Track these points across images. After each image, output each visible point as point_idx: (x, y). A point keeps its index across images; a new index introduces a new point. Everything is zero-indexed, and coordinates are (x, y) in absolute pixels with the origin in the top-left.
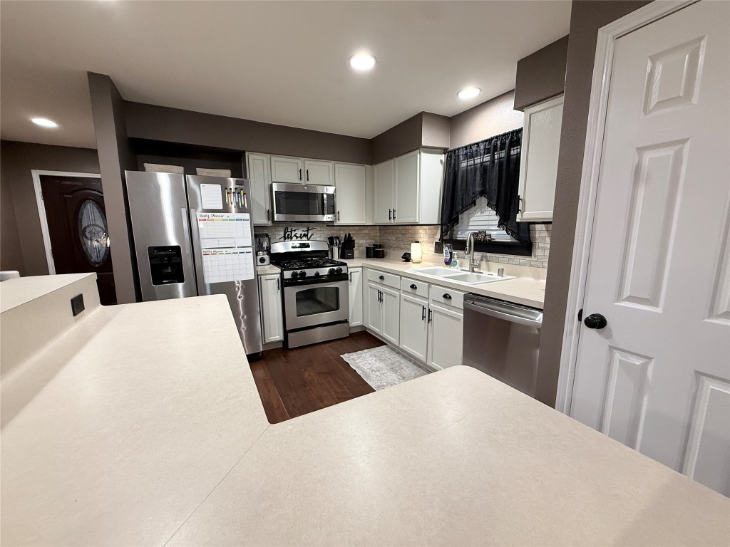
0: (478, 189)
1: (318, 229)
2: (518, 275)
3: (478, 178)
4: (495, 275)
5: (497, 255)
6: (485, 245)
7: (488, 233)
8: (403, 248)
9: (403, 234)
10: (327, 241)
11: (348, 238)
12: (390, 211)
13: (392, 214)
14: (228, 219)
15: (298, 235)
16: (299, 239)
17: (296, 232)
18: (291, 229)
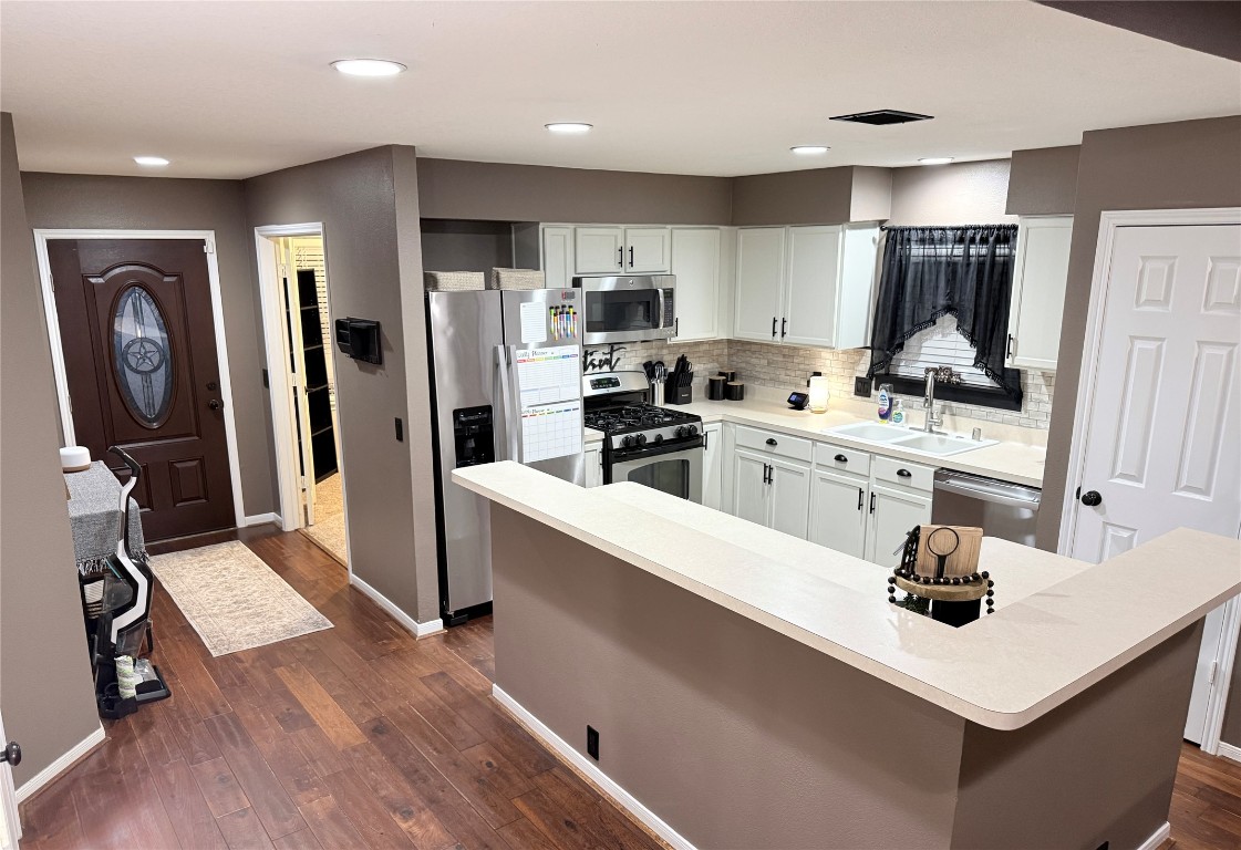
0: (942, 301)
2: (999, 438)
3: (942, 284)
4: (968, 437)
5: (969, 406)
6: (951, 390)
7: (955, 369)
8: (784, 383)
9: (784, 356)
10: (643, 369)
11: (683, 363)
12: (775, 321)
13: (779, 326)
14: (552, 356)
15: (596, 363)
16: (597, 370)
17: (593, 357)
18: (586, 352)
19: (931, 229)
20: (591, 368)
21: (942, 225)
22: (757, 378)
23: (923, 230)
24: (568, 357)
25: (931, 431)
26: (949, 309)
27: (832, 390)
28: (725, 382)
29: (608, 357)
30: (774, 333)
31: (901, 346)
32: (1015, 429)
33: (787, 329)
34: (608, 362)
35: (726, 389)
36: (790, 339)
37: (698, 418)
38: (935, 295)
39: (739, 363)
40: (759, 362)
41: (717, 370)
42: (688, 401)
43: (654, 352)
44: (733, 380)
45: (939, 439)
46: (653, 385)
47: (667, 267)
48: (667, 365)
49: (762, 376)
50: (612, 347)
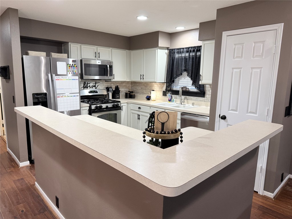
1: (101, 83)
2: (199, 105)
3: (183, 63)
4: (191, 105)
5: (191, 97)
6: (186, 93)
7: (187, 87)
8: (145, 94)
9: (145, 86)
13: (142, 76)
14: (69, 79)
15: (91, 86)
16: (91, 88)
17: (90, 85)
18: (87, 83)
19: (180, 49)
20: (89, 87)
21: (183, 47)
22: (138, 93)
23: (178, 49)
24: (74, 80)
25: (182, 104)
26: (185, 70)
27: (157, 95)
28: (130, 93)
29: (95, 85)
30: (141, 79)
31: (173, 81)
32: (203, 102)
33: (144, 77)
34: (95, 86)
35: (130, 95)
36: (146, 80)
37: (120, 102)
38: (182, 67)
39: (134, 89)
40: (139, 88)
41: (128, 91)
42: (119, 98)
45: (184, 106)
46: (109, 93)
47: (110, 59)
48: (113, 88)
49: (140, 92)
50: (96, 82)
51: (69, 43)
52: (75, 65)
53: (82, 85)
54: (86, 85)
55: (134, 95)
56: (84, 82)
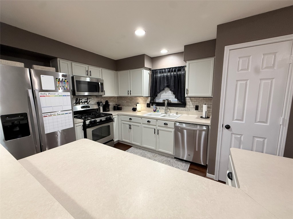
0: (166, 85)
1: (92, 99)
3: (165, 81)
4: (175, 114)
5: (173, 108)
7: (169, 100)
8: (130, 106)
9: (130, 100)
10: (97, 104)
11: (107, 102)
12: (128, 91)
13: (129, 92)
14: (59, 95)
15: (83, 102)
16: (83, 104)
17: (82, 100)
18: (79, 99)
19: (162, 69)
20: (81, 103)
21: (164, 68)
22: (124, 105)
23: (160, 70)
24: (66, 96)
25: (166, 114)
26: (168, 86)
27: (141, 106)
28: (117, 106)
29: (87, 100)
30: (128, 94)
31: (157, 96)
32: (185, 112)
33: (131, 93)
34: (87, 102)
35: (117, 108)
36: (132, 95)
37: (112, 114)
38: (164, 83)
39: (120, 102)
40: (124, 102)
41: (115, 104)
42: (109, 111)
43: (99, 100)
44: (119, 106)
45: (169, 115)
46: (100, 107)
47: (101, 78)
48: (103, 103)
49: (125, 105)
50: (88, 98)
51: (58, 59)
52: (65, 79)
53: (75, 101)
54: (78, 101)
55: (121, 107)
56: (76, 99)
